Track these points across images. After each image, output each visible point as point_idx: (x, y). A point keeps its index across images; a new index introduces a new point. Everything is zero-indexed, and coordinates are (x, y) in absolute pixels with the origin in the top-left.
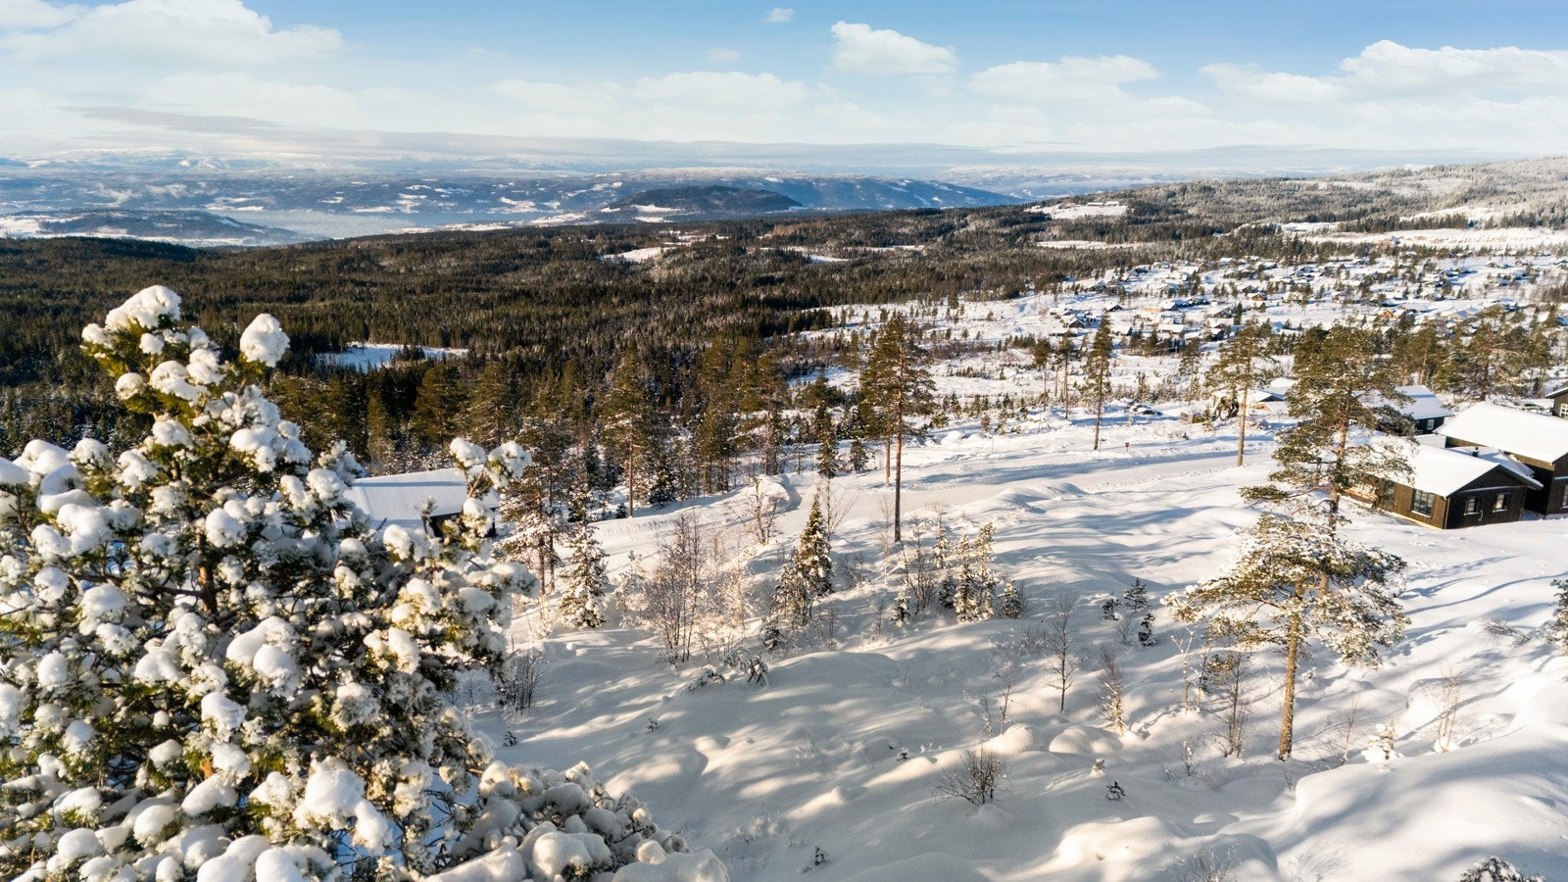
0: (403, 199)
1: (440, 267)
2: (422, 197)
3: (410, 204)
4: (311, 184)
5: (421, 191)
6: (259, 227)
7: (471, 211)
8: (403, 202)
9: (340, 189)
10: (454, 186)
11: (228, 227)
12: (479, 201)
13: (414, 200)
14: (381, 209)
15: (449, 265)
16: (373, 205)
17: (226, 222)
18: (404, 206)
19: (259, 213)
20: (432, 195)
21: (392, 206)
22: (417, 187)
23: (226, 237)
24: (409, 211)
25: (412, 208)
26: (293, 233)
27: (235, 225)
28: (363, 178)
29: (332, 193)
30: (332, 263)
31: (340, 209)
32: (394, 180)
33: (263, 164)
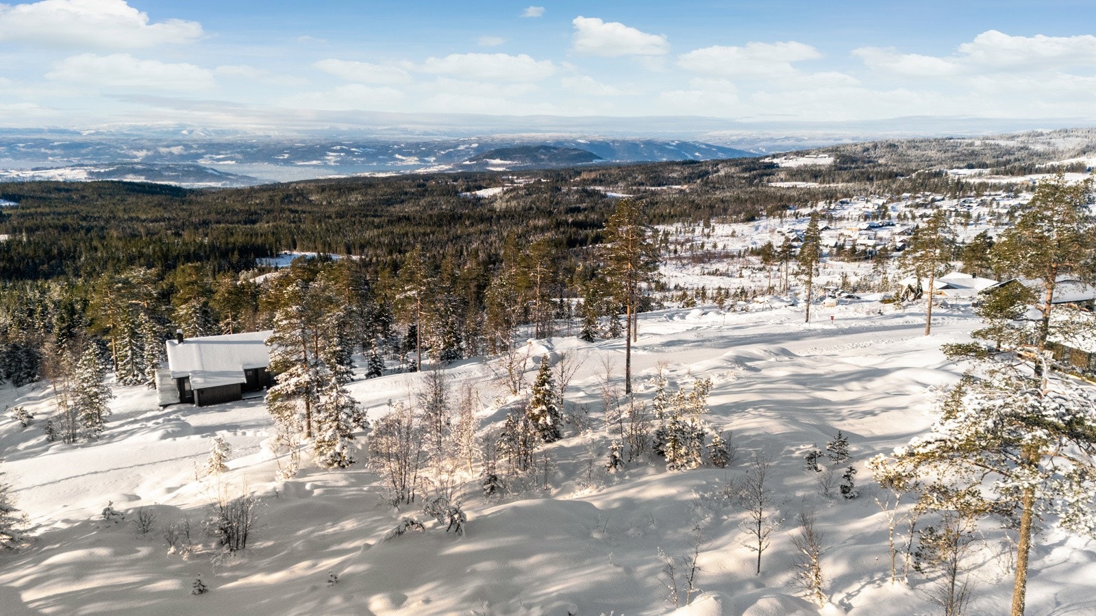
0: (329, 156)
1: (350, 201)
2: (342, 154)
3: (334, 159)
4: (268, 145)
5: (342, 150)
6: (231, 175)
7: (375, 164)
8: (329, 158)
9: (287, 149)
10: (364, 147)
11: (212, 174)
12: (380, 157)
13: (336, 156)
14: (314, 162)
15: (356, 200)
16: (309, 160)
17: (210, 171)
18: (330, 160)
19: (232, 165)
20: (349, 153)
21: (321, 160)
22: (338, 147)
23: (210, 181)
24: (333, 164)
25: (335, 162)
26: (255, 179)
27: (216, 173)
28: (302, 142)
29: (281, 152)
30: (277, 198)
31: (286, 162)
32: (323, 142)
33: (236, 132)
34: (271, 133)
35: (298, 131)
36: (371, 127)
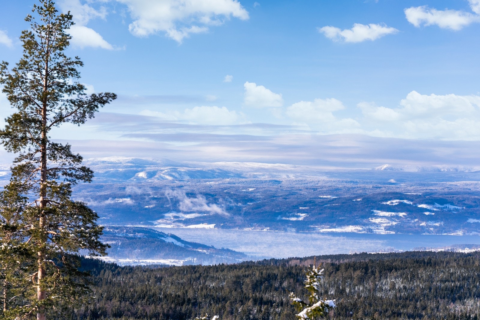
0: (377, 217)
1: (381, 290)
2: (401, 214)
3: (385, 223)
4: (273, 197)
5: (401, 207)
6: (204, 247)
7: (460, 233)
8: (378, 221)
9: (305, 204)
10: (442, 201)
11: (171, 245)
12: (471, 221)
13: (391, 218)
14: (350, 229)
15: (393, 287)
16: (341, 224)
17: (170, 240)
18: (378, 225)
20: (414, 212)
21: (364, 225)
22: (395, 202)
23: (165, 257)
24: (383, 232)
25: (387, 228)
26: (242, 254)
27: (179, 244)
28: (333, 191)
29: (294, 209)
30: (247, 280)
31: (301, 227)
32: (369, 193)
33: (224, 174)
34: (283, 177)
35: (330, 174)
36: (461, 167)
